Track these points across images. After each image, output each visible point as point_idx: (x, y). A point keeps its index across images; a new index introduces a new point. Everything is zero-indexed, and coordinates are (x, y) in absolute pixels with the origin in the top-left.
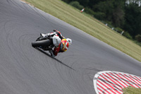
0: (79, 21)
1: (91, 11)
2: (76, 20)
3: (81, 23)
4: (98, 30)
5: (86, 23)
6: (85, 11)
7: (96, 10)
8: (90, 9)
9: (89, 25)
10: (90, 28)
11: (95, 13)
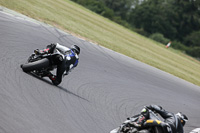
0: (163, 60)
1: (182, 45)
2: (158, 58)
3: (167, 62)
4: (192, 71)
5: (173, 62)
6: (172, 46)
7: (188, 44)
8: (179, 43)
9: (179, 65)
10: (180, 68)
11: (187, 48)
